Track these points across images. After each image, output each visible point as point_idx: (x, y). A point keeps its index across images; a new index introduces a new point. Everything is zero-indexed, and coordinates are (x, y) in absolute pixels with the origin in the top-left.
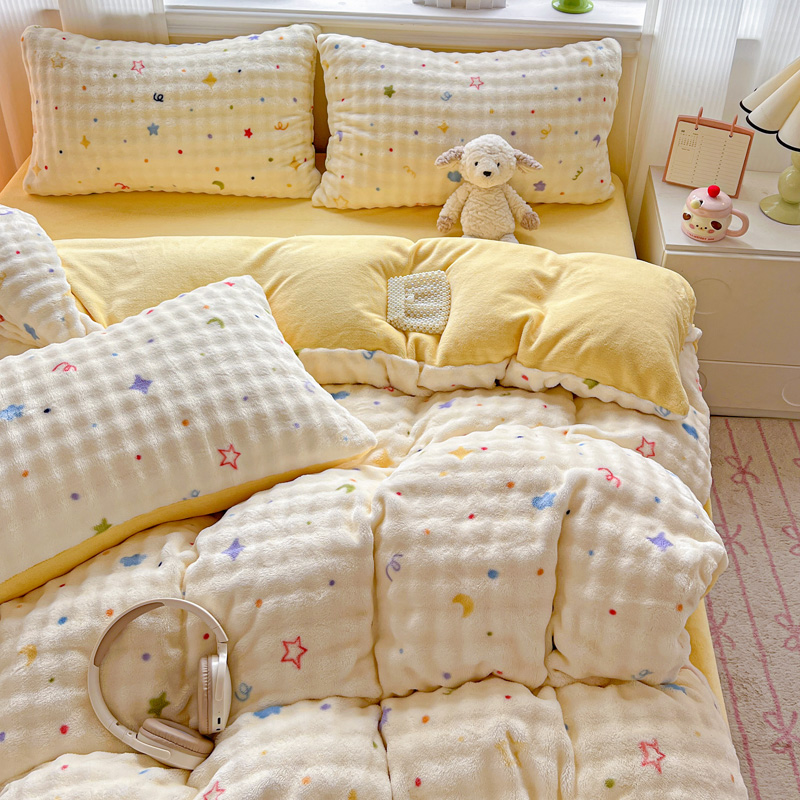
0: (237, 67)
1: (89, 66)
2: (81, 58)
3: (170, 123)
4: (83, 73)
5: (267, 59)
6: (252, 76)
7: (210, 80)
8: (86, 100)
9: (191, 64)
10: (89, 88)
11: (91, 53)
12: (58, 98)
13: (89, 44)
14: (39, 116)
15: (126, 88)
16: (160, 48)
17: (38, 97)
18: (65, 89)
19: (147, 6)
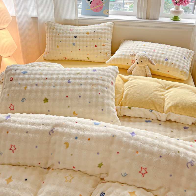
0: (94, 31)
1: (60, 30)
2: (59, 28)
3: (78, 43)
4: (59, 31)
5: (101, 29)
6: (98, 33)
7: (88, 33)
8: (59, 37)
9: (84, 30)
10: (60, 34)
11: (61, 27)
12: (52, 37)
13: (60, 25)
14: (48, 41)
15: (68, 35)
16: (76, 27)
17: (48, 36)
18: (54, 34)
19: (74, 17)
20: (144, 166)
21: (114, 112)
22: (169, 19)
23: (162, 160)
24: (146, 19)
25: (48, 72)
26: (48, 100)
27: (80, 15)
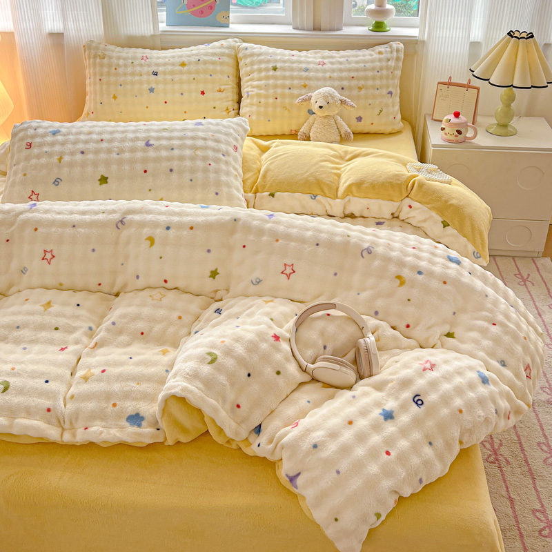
0: (197, 58)
1: (119, 58)
2: (115, 54)
3: (161, 87)
4: (116, 61)
5: (214, 54)
6: (205, 62)
7: (183, 64)
8: (117, 75)
9: (173, 57)
10: (118, 69)
11: (120, 52)
12: (101, 74)
13: (119, 49)
14: (90, 85)
15: (138, 69)
16: (155, 51)
17: (90, 75)
18: (106, 70)
19: (150, 31)
20: (289, 262)
21: (240, 200)
22: (366, 28)
23: (320, 250)
24: (314, 30)
25: (104, 128)
26: (108, 180)
27: (163, 26)
